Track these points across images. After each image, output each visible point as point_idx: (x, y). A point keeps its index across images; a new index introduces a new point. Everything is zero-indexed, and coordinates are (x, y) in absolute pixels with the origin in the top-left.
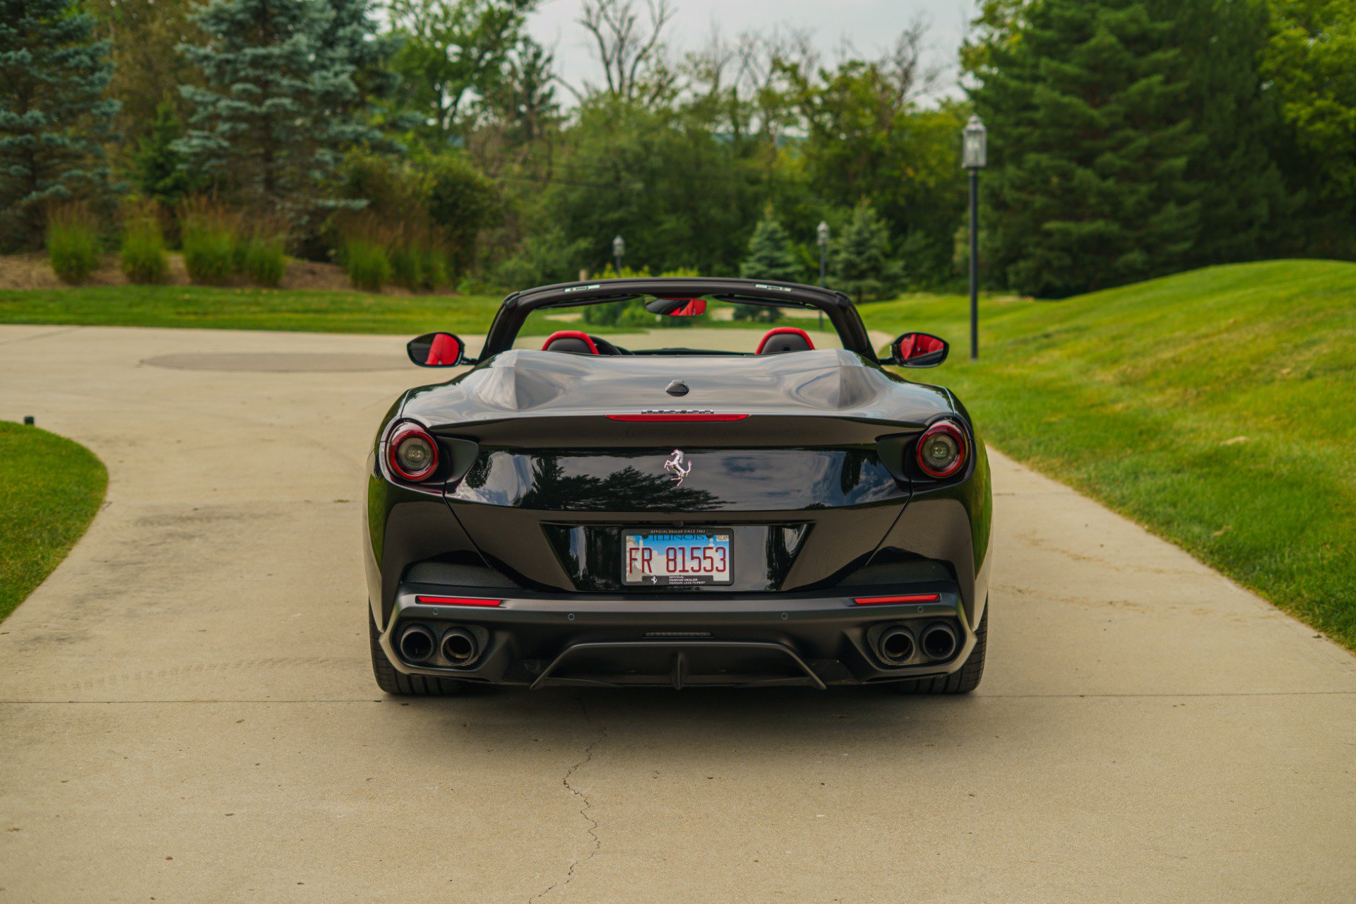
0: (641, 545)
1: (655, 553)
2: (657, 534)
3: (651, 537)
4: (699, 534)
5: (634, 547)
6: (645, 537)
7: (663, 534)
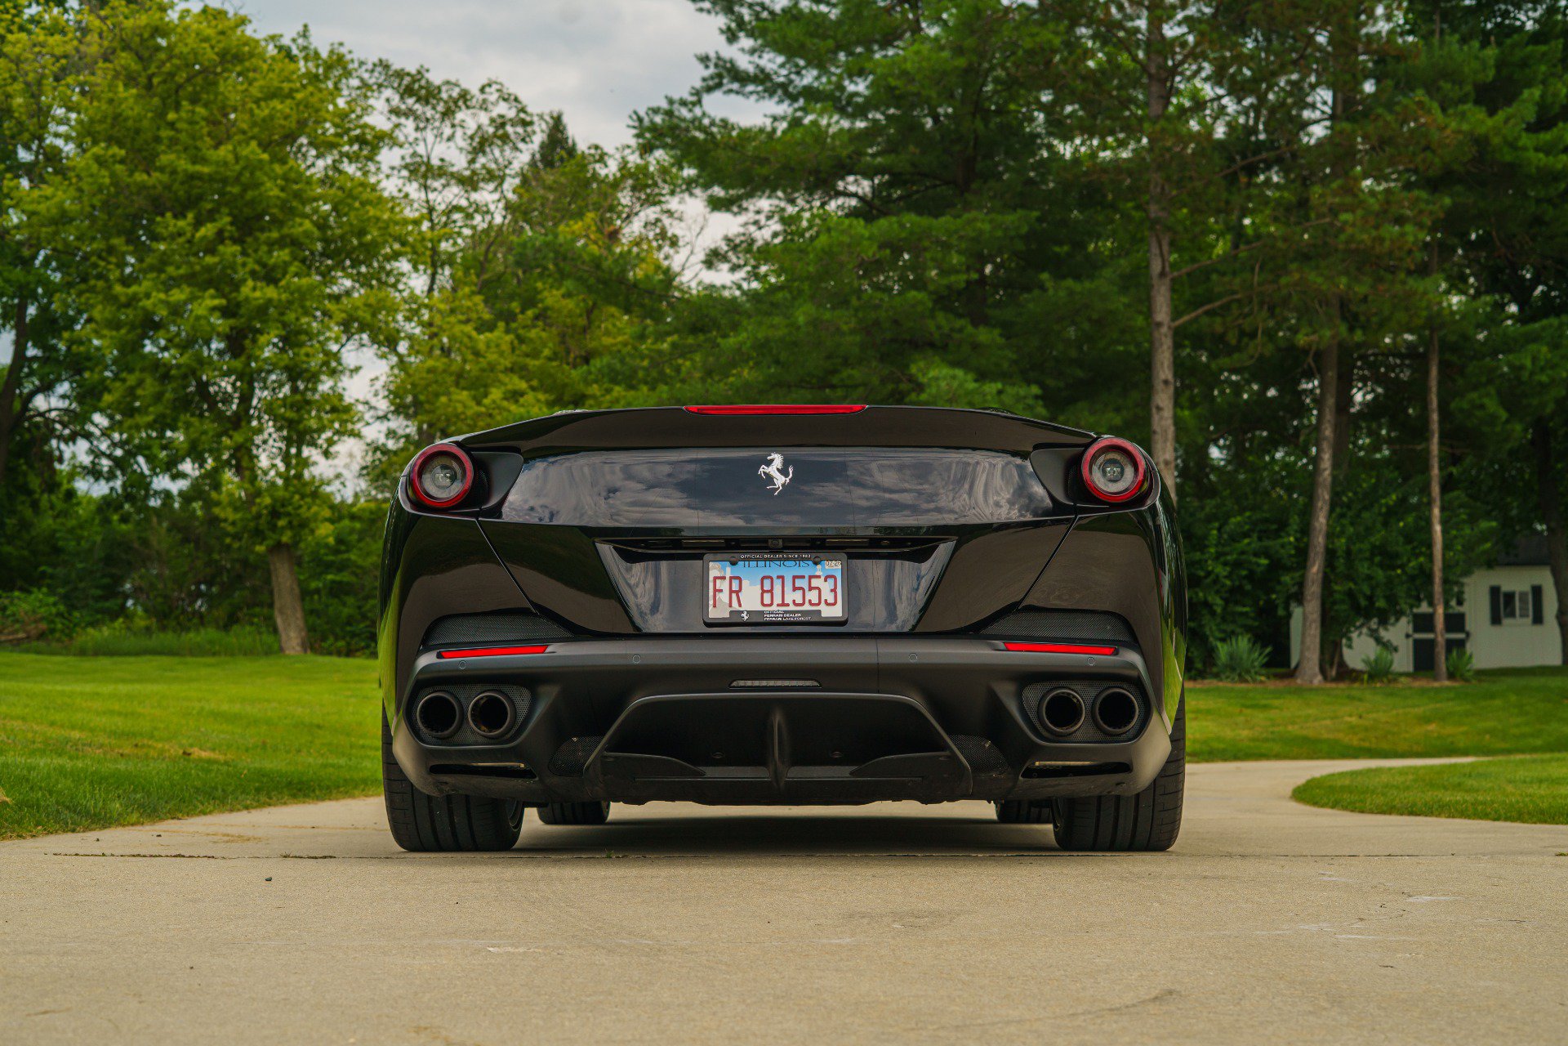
0: (729, 571)
1: (745, 583)
2: (749, 560)
3: (741, 563)
4: (803, 559)
5: (718, 574)
6: (733, 564)
7: (757, 560)
